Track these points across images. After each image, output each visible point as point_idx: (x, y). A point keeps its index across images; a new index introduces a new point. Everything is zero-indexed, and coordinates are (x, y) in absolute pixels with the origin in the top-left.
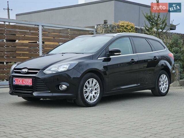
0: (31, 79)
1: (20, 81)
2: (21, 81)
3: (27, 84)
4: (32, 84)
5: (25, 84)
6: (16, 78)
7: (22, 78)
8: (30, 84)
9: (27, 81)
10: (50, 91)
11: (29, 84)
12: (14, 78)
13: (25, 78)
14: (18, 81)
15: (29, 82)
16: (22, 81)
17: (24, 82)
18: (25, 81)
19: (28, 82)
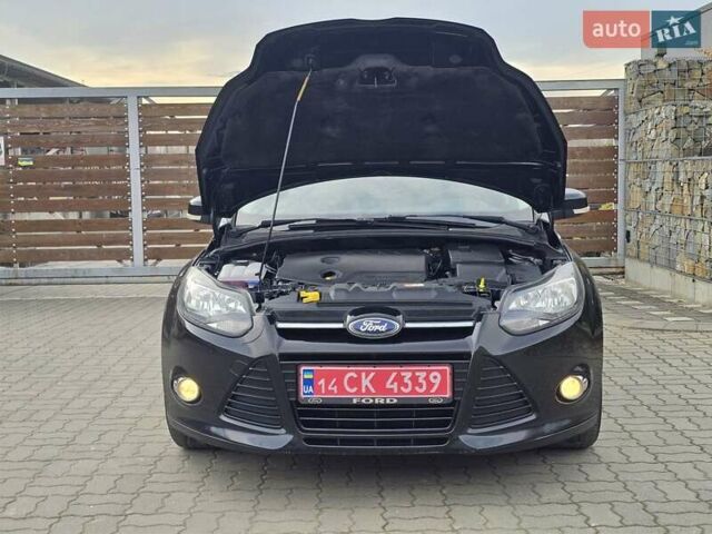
0: (448, 369)
1: (355, 382)
2: (366, 382)
3: (413, 392)
4: (454, 392)
5: (400, 392)
6: (321, 365)
7: (375, 365)
8: (436, 393)
9: (414, 379)
10: (533, 417)
11: (425, 393)
12: (303, 368)
13: (401, 365)
14: (339, 383)
15: (430, 385)
16: (379, 382)
17: (388, 386)
18: (399, 379)
19: (421, 386)
